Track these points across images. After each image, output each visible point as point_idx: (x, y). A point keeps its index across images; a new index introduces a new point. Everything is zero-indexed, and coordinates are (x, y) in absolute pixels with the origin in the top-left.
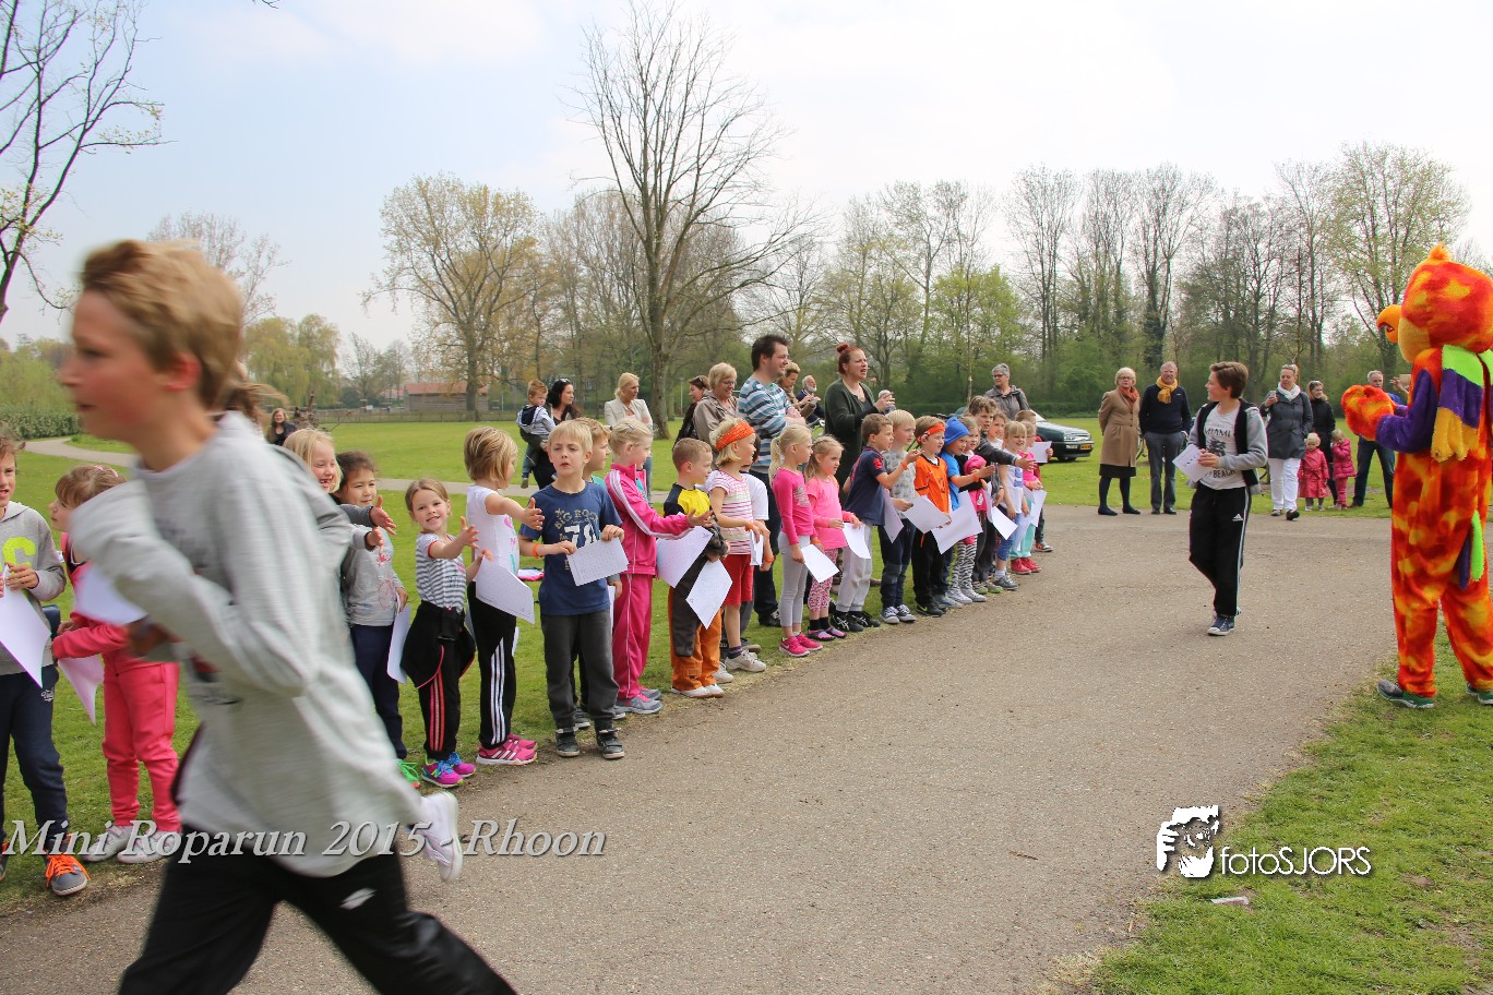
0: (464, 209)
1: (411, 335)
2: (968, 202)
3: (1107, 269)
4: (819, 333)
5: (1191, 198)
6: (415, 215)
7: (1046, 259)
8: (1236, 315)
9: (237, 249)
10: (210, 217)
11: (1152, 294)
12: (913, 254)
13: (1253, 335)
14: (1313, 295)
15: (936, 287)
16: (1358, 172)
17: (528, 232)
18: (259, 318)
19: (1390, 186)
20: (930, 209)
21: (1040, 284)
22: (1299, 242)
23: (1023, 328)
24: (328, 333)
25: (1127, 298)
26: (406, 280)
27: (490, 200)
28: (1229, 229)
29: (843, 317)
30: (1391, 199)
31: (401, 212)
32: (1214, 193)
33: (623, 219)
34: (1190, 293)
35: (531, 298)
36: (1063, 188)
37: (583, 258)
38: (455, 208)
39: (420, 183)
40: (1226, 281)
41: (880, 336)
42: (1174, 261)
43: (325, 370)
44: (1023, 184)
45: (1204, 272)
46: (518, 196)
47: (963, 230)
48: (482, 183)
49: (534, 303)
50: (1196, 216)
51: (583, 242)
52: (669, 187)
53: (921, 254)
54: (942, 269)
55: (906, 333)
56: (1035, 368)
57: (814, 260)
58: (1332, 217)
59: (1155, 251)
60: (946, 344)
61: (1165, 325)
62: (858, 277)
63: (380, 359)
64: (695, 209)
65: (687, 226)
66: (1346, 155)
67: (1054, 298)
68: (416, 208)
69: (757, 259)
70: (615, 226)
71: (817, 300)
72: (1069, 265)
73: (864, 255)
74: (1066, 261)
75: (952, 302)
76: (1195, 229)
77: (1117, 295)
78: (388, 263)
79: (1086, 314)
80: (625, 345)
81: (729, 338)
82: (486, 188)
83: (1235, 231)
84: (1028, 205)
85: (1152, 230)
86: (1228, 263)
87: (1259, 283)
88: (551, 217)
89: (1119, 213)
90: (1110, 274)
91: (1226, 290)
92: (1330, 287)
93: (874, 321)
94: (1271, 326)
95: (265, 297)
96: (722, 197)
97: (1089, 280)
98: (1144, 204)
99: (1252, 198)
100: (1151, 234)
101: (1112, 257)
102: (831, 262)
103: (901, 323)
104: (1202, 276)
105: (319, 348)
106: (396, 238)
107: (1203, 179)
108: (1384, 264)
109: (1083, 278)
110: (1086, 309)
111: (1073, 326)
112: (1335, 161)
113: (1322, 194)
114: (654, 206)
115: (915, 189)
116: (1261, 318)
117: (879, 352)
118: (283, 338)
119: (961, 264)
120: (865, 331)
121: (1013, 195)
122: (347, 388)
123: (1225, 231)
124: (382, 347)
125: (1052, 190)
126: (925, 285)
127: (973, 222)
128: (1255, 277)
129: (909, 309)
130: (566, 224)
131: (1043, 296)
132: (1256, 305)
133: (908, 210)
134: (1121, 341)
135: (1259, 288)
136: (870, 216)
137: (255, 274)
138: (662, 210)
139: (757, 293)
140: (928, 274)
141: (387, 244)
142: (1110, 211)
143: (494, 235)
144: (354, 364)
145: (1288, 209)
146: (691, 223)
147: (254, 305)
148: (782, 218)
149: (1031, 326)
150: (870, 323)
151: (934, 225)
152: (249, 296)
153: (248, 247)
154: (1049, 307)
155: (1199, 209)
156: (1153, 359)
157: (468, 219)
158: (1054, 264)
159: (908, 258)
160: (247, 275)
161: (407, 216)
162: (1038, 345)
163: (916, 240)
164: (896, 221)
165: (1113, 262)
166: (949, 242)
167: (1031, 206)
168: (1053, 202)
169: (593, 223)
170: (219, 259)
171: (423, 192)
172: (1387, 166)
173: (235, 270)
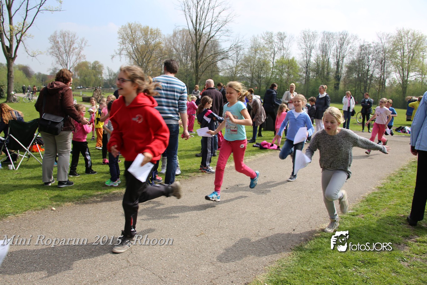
0: (142, 33)
2: (286, 38)
3: (325, 60)
4: (241, 74)
5: (351, 41)
6: (128, 33)
7: (308, 56)
8: (361, 75)
9: (76, 41)
10: (68, 31)
11: (338, 68)
12: (270, 53)
13: (366, 82)
14: (384, 72)
15: (276, 63)
16: (400, 36)
18: (81, 61)
19: (409, 41)
20: (276, 39)
21: (306, 63)
22: (381, 56)
23: (300, 76)
24: (100, 66)
25: (330, 69)
26: (124, 52)
27: (149, 30)
28: (361, 51)
29: (248, 69)
30: (409, 45)
31: (123, 32)
32: (358, 40)
33: (187, 38)
34: (349, 69)
35: (160, 59)
36: (314, 36)
37: (175, 48)
38: (139, 32)
39: (129, 24)
40: (359, 66)
41: (259, 76)
42: (344, 59)
43: (99, 77)
44: (303, 34)
45: (353, 63)
46: (157, 29)
47: (284, 46)
49: (160, 61)
50: (352, 46)
51: (175, 44)
52: (203, 29)
53: (272, 53)
54: (277, 57)
55: (266, 75)
56: (302, 87)
57: (241, 52)
58: (392, 49)
59: (339, 56)
60: (278, 79)
61: (340, 78)
62: (253, 58)
63: (115, 74)
64: (210, 37)
65: (207, 41)
66: (397, 31)
67: (309, 67)
68: (128, 32)
69: (226, 52)
70: (184, 40)
71: (241, 64)
72: (314, 58)
73: (256, 52)
75: (280, 67)
76: (351, 50)
77: (327, 68)
78: (119, 47)
79: (318, 73)
80: (186, 74)
81: (215, 74)
82: (148, 27)
83: (363, 51)
84: (304, 40)
85: (339, 49)
86: (360, 61)
87: (369, 67)
88: (166, 36)
89: (330, 44)
90: (326, 62)
91: (359, 68)
92: (389, 69)
93: (257, 71)
94: (371, 80)
95: (83, 55)
96: (218, 33)
97: (320, 63)
98: (337, 42)
99: (369, 42)
100: (339, 51)
101: (327, 57)
102: (246, 53)
103: (265, 72)
104: (353, 64)
105: (98, 70)
106: (121, 40)
107: (355, 35)
108: (406, 64)
109: (318, 62)
110: (318, 71)
111: (314, 76)
112: (393, 33)
113: (389, 42)
114: (198, 34)
115: (272, 34)
117: (258, 80)
118: (87, 67)
119: (283, 56)
120: (255, 74)
121: (300, 37)
122: (105, 83)
123: (360, 51)
124: (115, 71)
125: (311, 36)
126: (273, 61)
127: (288, 44)
129: (268, 68)
130: (170, 38)
131: (306, 67)
132: (367, 73)
134: (328, 81)
135: (368, 68)
136: (258, 41)
137: (81, 48)
138: (200, 36)
139: (224, 61)
140: (274, 58)
141: (119, 41)
142: (327, 43)
143: (150, 40)
144: (107, 76)
145: (379, 46)
146: (209, 40)
147: (80, 57)
148: (235, 40)
149: (302, 75)
150: (256, 72)
151: (276, 45)
152: (79, 55)
153: (79, 41)
154: (308, 70)
155: (353, 44)
156: (337, 87)
157: (143, 35)
158: (310, 58)
159: (268, 54)
160: (78, 49)
161: (125, 34)
162: (304, 81)
163: (271, 48)
164: (265, 42)
165: (327, 58)
166: (280, 50)
167: (305, 41)
168: (311, 40)
169: (178, 38)
170: (70, 44)
171: (130, 27)
172: (409, 35)
173: (75, 47)
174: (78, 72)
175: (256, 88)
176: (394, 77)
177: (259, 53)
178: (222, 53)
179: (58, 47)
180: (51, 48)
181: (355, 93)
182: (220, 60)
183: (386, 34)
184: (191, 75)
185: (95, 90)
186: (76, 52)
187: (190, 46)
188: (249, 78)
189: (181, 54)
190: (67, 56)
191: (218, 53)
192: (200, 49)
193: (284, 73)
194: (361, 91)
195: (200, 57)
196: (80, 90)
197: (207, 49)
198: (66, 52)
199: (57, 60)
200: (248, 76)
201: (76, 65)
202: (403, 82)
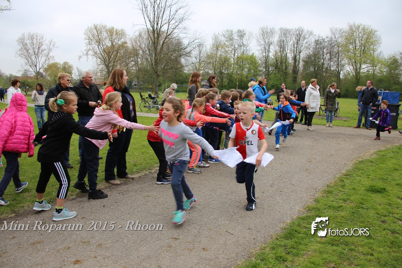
0: (107, 33)
1: (92, 68)
2: (246, 35)
3: (283, 55)
4: (204, 70)
5: (307, 36)
6: (94, 34)
7: (267, 52)
8: (317, 69)
9: (44, 43)
10: (36, 33)
11: (295, 62)
12: (231, 49)
13: (322, 75)
14: (338, 64)
15: (237, 59)
16: (352, 31)
17: (125, 40)
19: (360, 35)
20: (236, 37)
21: (265, 59)
22: (335, 50)
23: (260, 71)
24: (70, 67)
25: (288, 63)
26: (91, 53)
27: (115, 31)
29: (211, 66)
30: (360, 39)
31: (90, 34)
32: (312, 36)
34: (305, 63)
36: (272, 32)
37: (141, 48)
38: (105, 33)
39: (95, 25)
40: (315, 59)
41: (221, 71)
42: (301, 54)
44: (261, 31)
45: (309, 57)
46: (122, 30)
47: (244, 43)
48: (112, 26)
50: (308, 41)
51: (141, 43)
53: (233, 49)
54: (238, 54)
55: (228, 71)
57: (204, 50)
58: (345, 43)
59: (296, 50)
60: (239, 74)
61: (298, 71)
62: (215, 55)
65: (165, 39)
66: (349, 26)
67: (268, 63)
69: (185, 49)
71: (203, 61)
73: (217, 49)
74: (272, 53)
75: (241, 63)
76: (307, 45)
77: (285, 62)
78: (86, 48)
79: (277, 67)
81: (180, 71)
82: (113, 27)
85: (296, 45)
86: (316, 55)
89: (287, 40)
90: (284, 57)
91: (315, 62)
92: (343, 62)
93: (219, 67)
94: (327, 72)
95: (52, 56)
97: (278, 58)
98: (294, 38)
99: (322, 37)
100: (295, 46)
101: (285, 52)
102: (208, 51)
103: (226, 68)
104: (309, 58)
105: (67, 70)
106: (88, 41)
107: (310, 31)
108: (358, 56)
109: (276, 58)
110: (277, 66)
111: (273, 70)
112: (346, 28)
113: (341, 37)
115: (232, 31)
116: (324, 70)
117: (220, 76)
118: (58, 68)
119: (243, 52)
120: (217, 70)
121: (258, 34)
122: (74, 82)
123: (315, 46)
125: (269, 33)
126: (233, 58)
127: (247, 41)
129: (229, 64)
130: (136, 38)
131: (265, 62)
132: (323, 66)
133: (230, 37)
134: (286, 75)
135: (324, 61)
137: (49, 50)
140: (234, 55)
141: (86, 42)
142: (285, 39)
143: (115, 41)
144: (77, 76)
145: (333, 40)
147: (49, 59)
149: (262, 70)
151: (236, 41)
152: (48, 56)
153: (47, 42)
154: (267, 65)
155: (309, 39)
156: (294, 80)
157: (108, 36)
158: (269, 53)
159: (228, 50)
160: (47, 50)
163: (232, 45)
164: (226, 40)
166: (241, 46)
167: (263, 37)
168: (269, 36)
169: (144, 38)
170: (39, 45)
171: (96, 28)
172: (360, 30)
173: (43, 49)
174: (48, 73)
176: (348, 69)
177: (220, 50)
179: (27, 49)
180: (20, 50)
183: (339, 29)
186: (45, 53)
190: (35, 57)
193: (244, 68)
195: (159, 55)
198: (35, 53)
199: (27, 61)
200: (210, 72)
201: (46, 66)
202: (356, 74)
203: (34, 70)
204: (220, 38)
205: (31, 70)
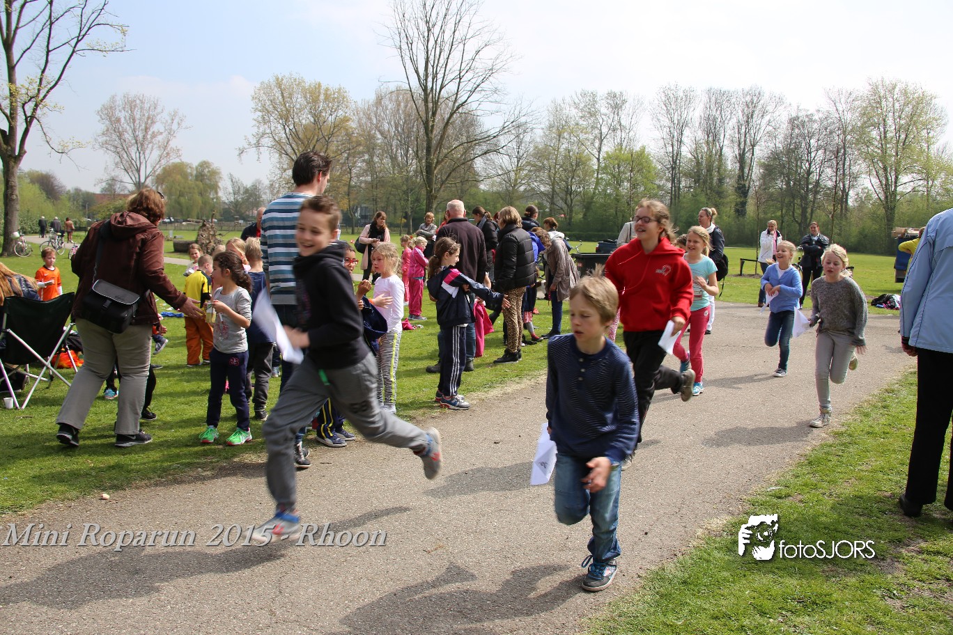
0: (305, 97)
1: (268, 176)
2: (627, 105)
3: (714, 152)
4: (529, 185)
5: (770, 108)
6: (274, 99)
7: (675, 143)
8: (794, 184)
9: (159, 117)
10: (142, 96)
11: (742, 168)
12: (591, 137)
13: (804, 198)
14: (844, 174)
15: (604, 159)
16: (877, 96)
17: (346, 113)
18: (171, 161)
19: (897, 105)
20: (603, 108)
21: (671, 159)
22: (837, 140)
23: (659, 187)
24: (214, 173)
25: (725, 170)
26: (267, 141)
27: (322, 91)
28: (793, 129)
29: (544, 175)
30: (897, 114)
31: (265, 98)
32: (783, 106)
33: (406, 106)
34: (766, 170)
35: (346, 155)
36: (688, 99)
37: (379, 131)
38: (299, 96)
39: (277, 79)
40: (789, 162)
41: (568, 188)
42: (756, 148)
43: (211, 196)
44: (663, 95)
45: (775, 156)
46: (340, 89)
47: (623, 123)
48: (318, 81)
49: (348, 158)
50: (772, 120)
51: (380, 121)
52: (441, 88)
53: (595, 137)
54: (608, 147)
55: (584, 187)
57: (527, 138)
58: (859, 124)
59: (745, 141)
60: (610, 195)
61: (748, 190)
62: (555, 150)
63: (246, 191)
64: (457, 104)
65: (451, 115)
66: (870, 85)
67: (679, 169)
68: (274, 95)
69: (495, 137)
70: (401, 112)
71: (528, 164)
72: (690, 148)
73: (560, 136)
74: (688, 145)
75: (614, 168)
76: (771, 128)
77: (719, 169)
78: (255, 130)
79: (699, 180)
80: (405, 188)
81: (471, 186)
82: (319, 85)
83: (797, 131)
84: (665, 108)
85: (743, 127)
86: (792, 151)
87: (810, 165)
88: (360, 105)
89: (723, 116)
90: (716, 155)
91: (789, 168)
92: (855, 169)
93: (564, 178)
94: (816, 193)
95: (175, 149)
96: (475, 96)
97: (702, 158)
98: (739, 111)
99: (808, 110)
100: (743, 131)
101: (718, 144)
102: (538, 140)
103: (581, 181)
104: (775, 159)
105: (208, 182)
106: (260, 114)
107: (777, 96)
108: (891, 156)
109: (698, 156)
110: (699, 176)
111: (690, 187)
112: (863, 89)
113: (852, 109)
114: (430, 99)
115: (594, 95)
116: (810, 187)
117: (566, 199)
118: (186, 175)
119: (621, 144)
120: (558, 184)
121: (656, 102)
122: (224, 209)
123: (790, 131)
124: (248, 183)
125: (682, 99)
126: (597, 157)
127: (630, 118)
128: (807, 161)
129: (587, 171)
130: (368, 109)
131: (672, 166)
132: (807, 179)
133: (589, 109)
134: (720, 197)
135: (810, 168)
136: (564, 112)
137: (169, 133)
138: (436, 103)
139: (489, 158)
140: (599, 150)
141: (255, 118)
142: (717, 114)
143: (324, 114)
144: (230, 193)
145: (831, 118)
146: (455, 112)
147: (168, 154)
148: (512, 112)
149: (663, 186)
150: (561, 180)
151: (605, 119)
152: (165, 147)
153: (165, 116)
154: (675, 174)
155: (774, 115)
156: (740, 210)
157: (308, 103)
158: (680, 147)
159: (587, 139)
160: (164, 135)
161: (269, 100)
162: (668, 198)
163: (593, 128)
164: (581, 115)
165: (718, 147)
166: (614, 130)
167: (667, 109)
168: (681, 107)
169: (387, 109)
170: (146, 123)
171: (279, 85)
172: (895, 93)
173: (156, 131)
174: (164, 186)
175: (563, 216)
176: (866, 185)
177: (567, 139)
178: (485, 140)
179: (119, 132)
180: (103, 134)
181: (783, 222)
182: (479, 156)
183: (847, 92)
184: (417, 189)
185: (201, 227)
186: (159, 142)
187: (413, 126)
188: (545, 195)
189: (394, 143)
190: (138, 150)
191: (476, 140)
192: (437, 132)
193: (623, 182)
194: (795, 219)
195: (436, 150)
196: (169, 226)
197: (450, 131)
198: (136, 141)
199: (118, 159)
200: (542, 189)
201: (159, 171)
202: (886, 197)
203: (134, 178)
204: (566, 112)
205: (126, 178)
